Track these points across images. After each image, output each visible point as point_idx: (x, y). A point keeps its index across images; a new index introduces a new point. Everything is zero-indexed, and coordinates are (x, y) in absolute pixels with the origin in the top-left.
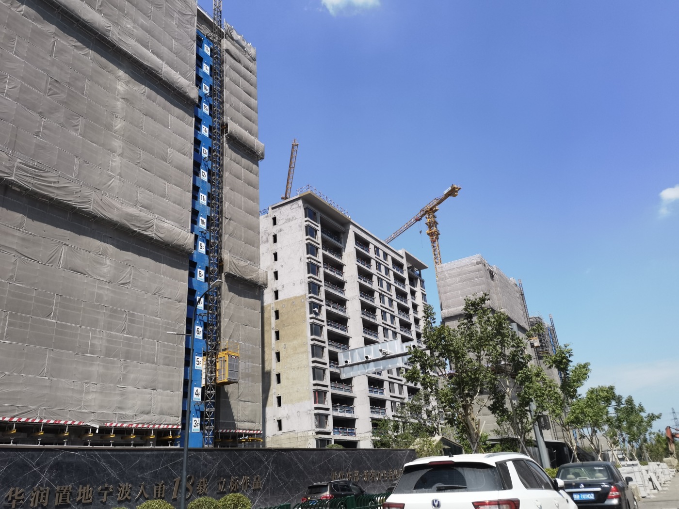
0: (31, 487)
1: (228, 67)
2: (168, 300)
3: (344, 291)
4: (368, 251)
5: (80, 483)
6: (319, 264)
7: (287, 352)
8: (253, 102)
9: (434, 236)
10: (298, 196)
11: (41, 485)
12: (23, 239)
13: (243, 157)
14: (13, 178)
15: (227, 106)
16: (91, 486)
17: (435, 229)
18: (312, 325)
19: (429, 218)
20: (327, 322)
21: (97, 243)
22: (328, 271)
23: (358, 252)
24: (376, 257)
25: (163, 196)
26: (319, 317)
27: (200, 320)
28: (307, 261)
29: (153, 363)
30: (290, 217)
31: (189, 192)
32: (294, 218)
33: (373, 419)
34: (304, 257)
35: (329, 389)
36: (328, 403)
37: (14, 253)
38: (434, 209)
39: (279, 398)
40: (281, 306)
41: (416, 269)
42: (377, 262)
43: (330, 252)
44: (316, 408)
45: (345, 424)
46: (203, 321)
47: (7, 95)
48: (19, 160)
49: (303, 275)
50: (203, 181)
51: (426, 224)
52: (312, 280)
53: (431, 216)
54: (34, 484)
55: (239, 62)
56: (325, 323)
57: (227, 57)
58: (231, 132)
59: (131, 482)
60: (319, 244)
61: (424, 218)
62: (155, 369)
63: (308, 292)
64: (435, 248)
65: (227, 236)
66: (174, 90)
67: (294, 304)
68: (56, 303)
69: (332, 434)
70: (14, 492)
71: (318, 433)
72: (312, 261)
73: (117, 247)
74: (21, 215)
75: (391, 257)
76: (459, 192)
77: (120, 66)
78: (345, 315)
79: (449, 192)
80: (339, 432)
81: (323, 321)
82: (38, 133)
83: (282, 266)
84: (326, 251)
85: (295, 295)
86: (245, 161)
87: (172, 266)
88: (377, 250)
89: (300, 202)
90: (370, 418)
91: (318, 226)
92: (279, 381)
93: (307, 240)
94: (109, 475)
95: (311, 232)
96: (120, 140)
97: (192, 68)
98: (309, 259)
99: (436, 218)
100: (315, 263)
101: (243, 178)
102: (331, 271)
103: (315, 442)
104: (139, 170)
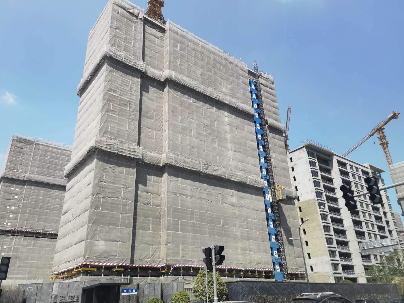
0: (255, 295)
1: (263, 91)
2: (258, 211)
3: (335, 193)
4: (346, 168)
5: (268, 295)
6: (319, 181)
7: (309, 230)
8: (276, 104)
9: (384, 145)
10: (303, 146)
11: (258, 295)
12: (207, 194)
13: (276, 134)
14: (202, 171)
15: (265, 111)
16: (271, 296)
17: (385, 140)
18: (321, 215)
19: (379, 134)
20: (329, 212)
21: (230, 191)
22: (325, 184)
23: (340, 170)
24: (351, 171)
25: (248, 164)
26: (325, 210)
27: (271, 219)
28: (313, 180)
29: (258, 241)
30: (300, 157)
31: (257, 159)
32: (302, 158)
33: (364, 266)
34: (311, 178)
35: (337, 249)
36: (338, 257)
37: (206, 200)
38: (382, 128)
39: (309, 254)
40: (302, 204)
41: (377, 173)
42: (352, 174)
43: (324, 173)
44: (332, 260)
45: (348, 268)
46: (272, 219)
47: (193, 137)
48: (202, 163)
49: (312, 188)
50: (261, 151)
51: (378, 138)
52: (317, 190)
53: (381, 132)
54: (256, 294)
55: (267, 87)
56: (328, 213)
57: (262, 87)
58: (269, 124)
59: (282, 295)
60: (318, 170)
61: (376, 134)
62: (259, 244)
63: (316, 197)
64: (386, 152)
65: (275, 176)
66: (245, 113)
67: (309, 203)
68: (222, 218)
69: (342, 274)
70: (252, 297)
71: (334, 273)
72: (316, 180)
73: (236, 191)
74: (205, 184)
75: (360, 169)
76: (399, 115)
77: (225, 110)
78: (338, 207)
79: (392, 116)
80: (346, 273)
81: (327, 212)
82: (204, 150)
83: (299, 184)
84: (322, 172)
85: (309, 199)
86: (277, 136)
87: (257, 196)
88: (351, 167)
89: (304, 149)
90: (363, 265)
91: (316, 160)
92: (307, 245)
93: (311, 169)
94: (275, 292)
95: (312, 164)
96: (230, 143)
97: (250, 99)
98: (314, 179)
99: (384, 133)
100: (318, 180)
101: (277, 145)
102: (326, 183)
103: (334, 278)
104: (238, 155)
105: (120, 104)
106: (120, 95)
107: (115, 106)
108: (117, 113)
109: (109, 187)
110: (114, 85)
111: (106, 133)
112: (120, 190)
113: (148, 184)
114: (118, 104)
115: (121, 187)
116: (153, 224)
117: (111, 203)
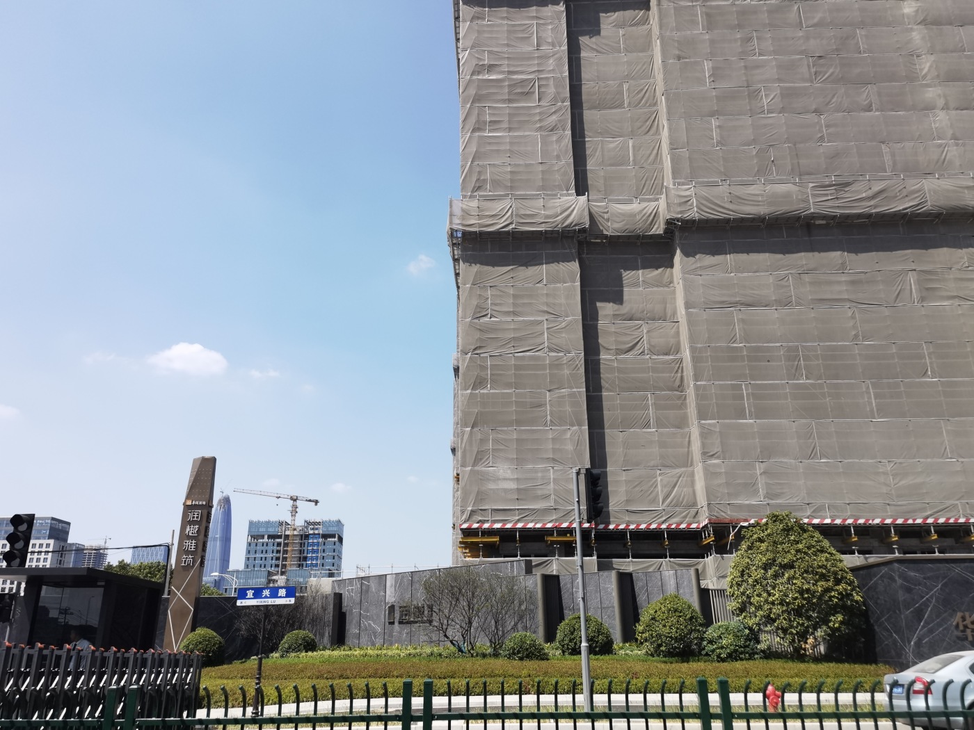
12: (852, 283)
14: (812, 210)
37: (848, 305)
47: (769, 111)
48: (811, 185)
68: (929, 354)
74: (839, 253)
82: (822, 139)
96: (935, 86)
105: (512, 97)
106: (510, 73)
107: (495, 108)
108: (505, 125)
109: (506, 326)
110: (488, 51)
111: (479, 188)
112: (539, 328)
113: (625, 298)
114: (504, 101)
115: (539, 318)
116: (657, 407)
117: (517, 367)
